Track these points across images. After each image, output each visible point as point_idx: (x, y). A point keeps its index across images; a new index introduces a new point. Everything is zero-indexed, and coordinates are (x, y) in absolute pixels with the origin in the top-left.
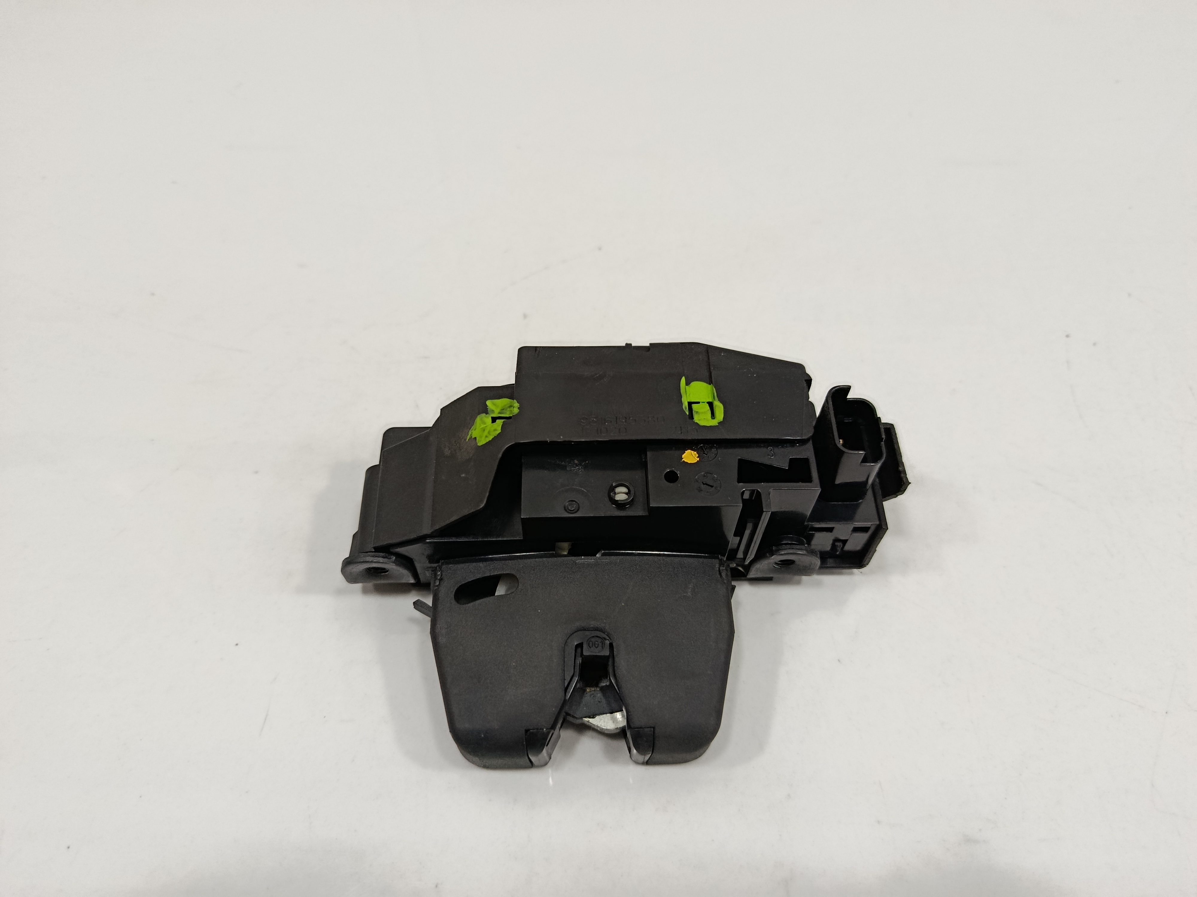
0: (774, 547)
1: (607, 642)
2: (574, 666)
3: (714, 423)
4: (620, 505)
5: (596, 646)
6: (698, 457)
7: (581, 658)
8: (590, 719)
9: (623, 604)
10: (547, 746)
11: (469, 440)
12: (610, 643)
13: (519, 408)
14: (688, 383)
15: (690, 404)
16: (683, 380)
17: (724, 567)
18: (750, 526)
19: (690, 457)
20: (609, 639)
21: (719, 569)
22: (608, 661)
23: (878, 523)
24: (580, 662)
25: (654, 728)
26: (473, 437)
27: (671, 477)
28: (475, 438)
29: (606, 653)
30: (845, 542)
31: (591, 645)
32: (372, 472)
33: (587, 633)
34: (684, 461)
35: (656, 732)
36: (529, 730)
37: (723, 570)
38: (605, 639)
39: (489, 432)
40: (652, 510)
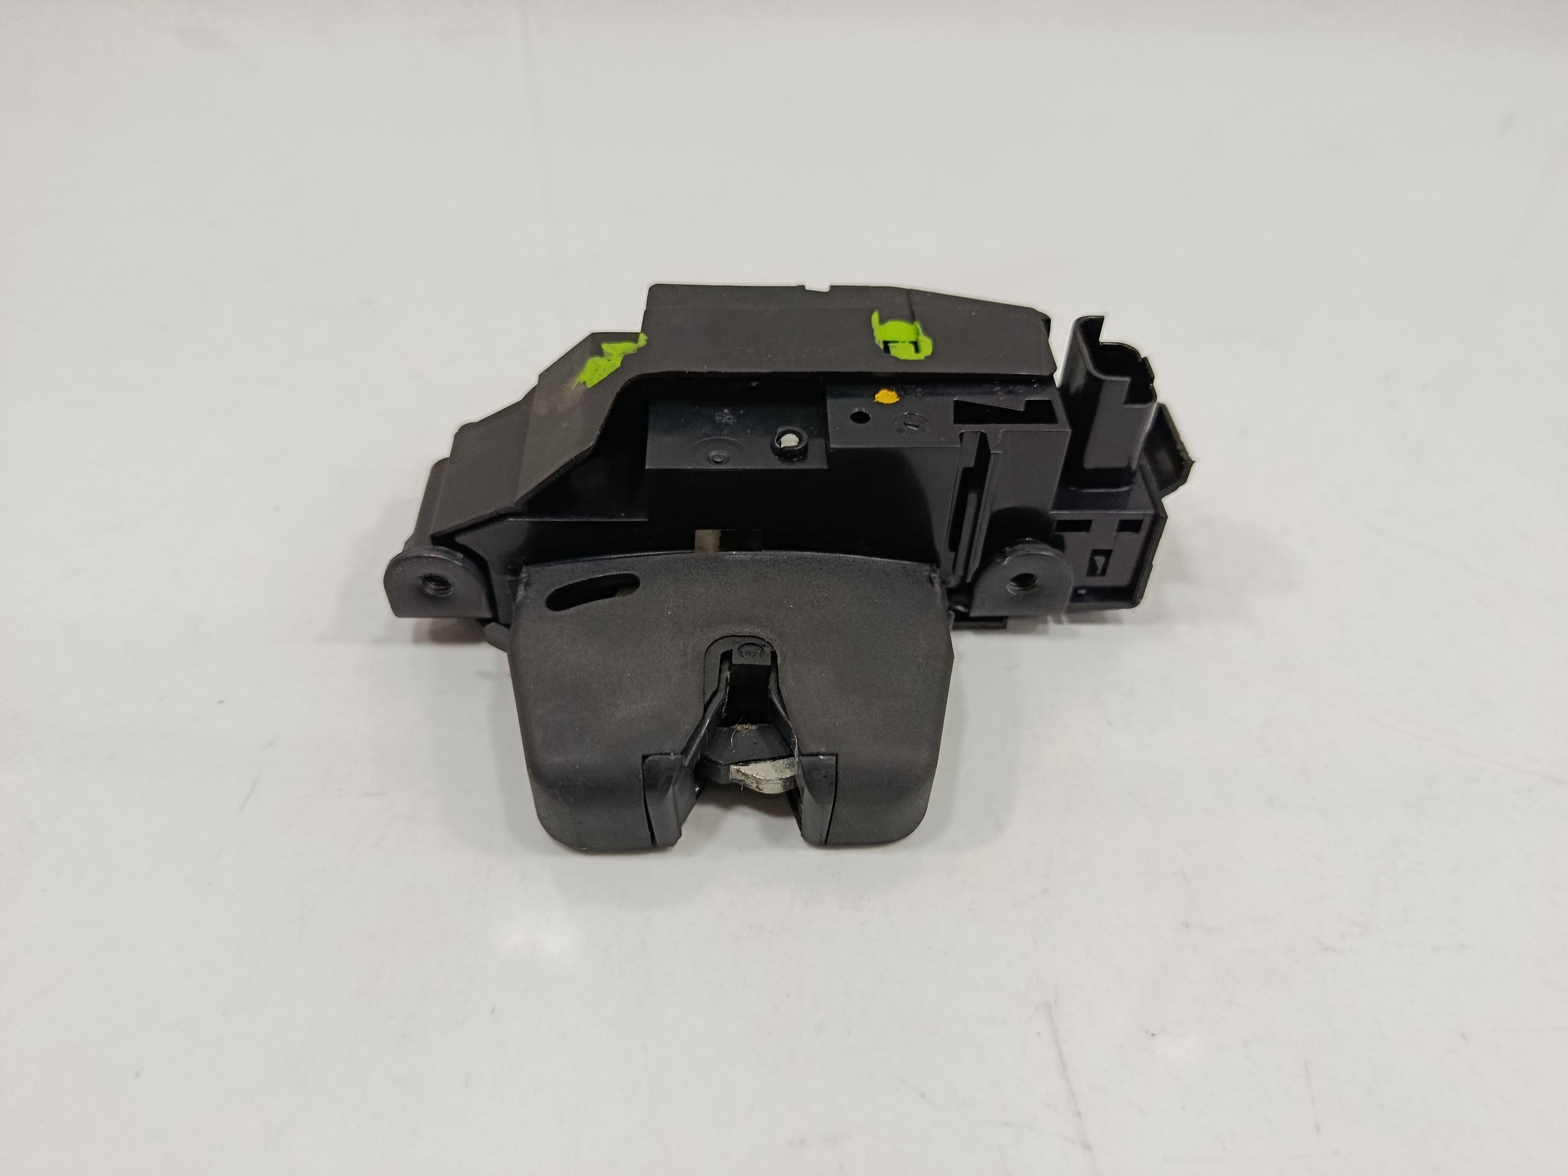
0: (1006, 548)
1: (768, 650)
2: (719, 678)
3: (920, 356)
4: (786, 454)
5: (752, 655)
6: (897, 397)
7: (730, 672)
8: (741, 767)
9: (791, 606)
10: (674, 785)
11: (576, 388)
12: (772, 652)
13: (646, 341)
14: (883, 321)
15: (886, 343)
16: (875, 317)
17: (936, 573)
18: (972, 498)
19: (886, 396)
20: (769, 645)
21: (930, 576)
22: (768, 676)
23: (1151, 512)
24: (727, 677)
25: (837, 756)
26: (581, 382)
27: (860, 418)
28: (584, 383)
29: (769, 663)
30: (1107, 554)
31: (744, 654)
32: (439, 467)
33: (737, 639)
34: (877, 402)
35: (840, 762)
36: (647, 756)
37: (935, 577)
38: (764, 646)
39: (604, 371)
40: (834, 456)
